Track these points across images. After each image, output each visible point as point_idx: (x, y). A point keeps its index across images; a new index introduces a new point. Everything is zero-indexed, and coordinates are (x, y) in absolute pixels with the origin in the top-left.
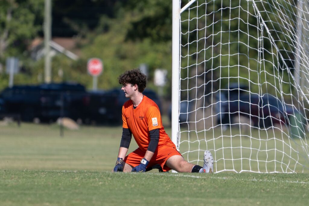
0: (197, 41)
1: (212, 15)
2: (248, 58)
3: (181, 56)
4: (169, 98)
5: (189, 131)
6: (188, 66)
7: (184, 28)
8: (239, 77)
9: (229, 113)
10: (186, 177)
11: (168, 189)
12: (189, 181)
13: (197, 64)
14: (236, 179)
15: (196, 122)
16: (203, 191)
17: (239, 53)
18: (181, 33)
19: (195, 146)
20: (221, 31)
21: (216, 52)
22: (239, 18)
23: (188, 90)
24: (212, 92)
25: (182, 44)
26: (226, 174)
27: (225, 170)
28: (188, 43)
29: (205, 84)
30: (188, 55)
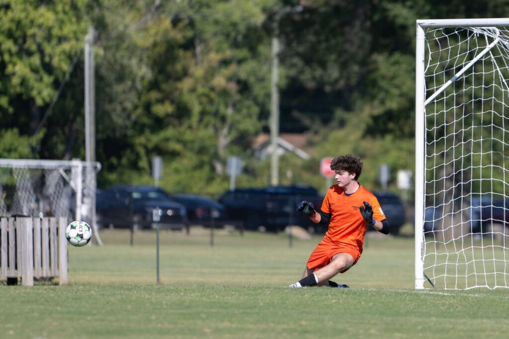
0: (445, 138)
1: (462, 106)
2: (504, 156)
3: (426, 155)
4: (412, 203)
5: (436, 242)
6: (435, 167)
7: (430, 122)
8: (492, 179)
9: (481, 220)
10: (433, 294)
11: (411, 307)
12: (436, 298)
13: (445, 164)
14: (490, 296)
15: (443, 230)
16: (452, 310)
17: (492, 152)
18: (426, 129)
19: (442, 258)
20: (473, 127)
21: (468, 150)
22: (493, 111)
23: (435, 194)
24: (462, 196)
25: (427, 141)
26: (478, 291)
27: (477, 286)
28: (435, 141)
29: (454, 187)
30: (435, 154)
